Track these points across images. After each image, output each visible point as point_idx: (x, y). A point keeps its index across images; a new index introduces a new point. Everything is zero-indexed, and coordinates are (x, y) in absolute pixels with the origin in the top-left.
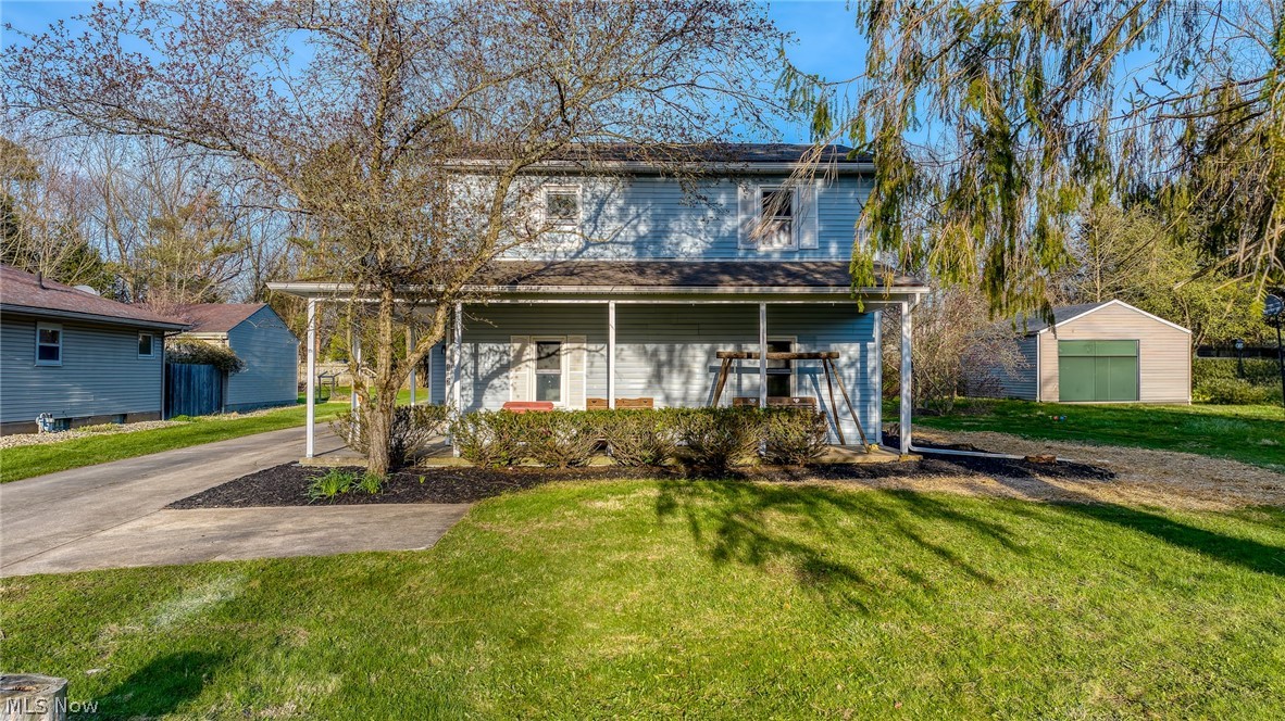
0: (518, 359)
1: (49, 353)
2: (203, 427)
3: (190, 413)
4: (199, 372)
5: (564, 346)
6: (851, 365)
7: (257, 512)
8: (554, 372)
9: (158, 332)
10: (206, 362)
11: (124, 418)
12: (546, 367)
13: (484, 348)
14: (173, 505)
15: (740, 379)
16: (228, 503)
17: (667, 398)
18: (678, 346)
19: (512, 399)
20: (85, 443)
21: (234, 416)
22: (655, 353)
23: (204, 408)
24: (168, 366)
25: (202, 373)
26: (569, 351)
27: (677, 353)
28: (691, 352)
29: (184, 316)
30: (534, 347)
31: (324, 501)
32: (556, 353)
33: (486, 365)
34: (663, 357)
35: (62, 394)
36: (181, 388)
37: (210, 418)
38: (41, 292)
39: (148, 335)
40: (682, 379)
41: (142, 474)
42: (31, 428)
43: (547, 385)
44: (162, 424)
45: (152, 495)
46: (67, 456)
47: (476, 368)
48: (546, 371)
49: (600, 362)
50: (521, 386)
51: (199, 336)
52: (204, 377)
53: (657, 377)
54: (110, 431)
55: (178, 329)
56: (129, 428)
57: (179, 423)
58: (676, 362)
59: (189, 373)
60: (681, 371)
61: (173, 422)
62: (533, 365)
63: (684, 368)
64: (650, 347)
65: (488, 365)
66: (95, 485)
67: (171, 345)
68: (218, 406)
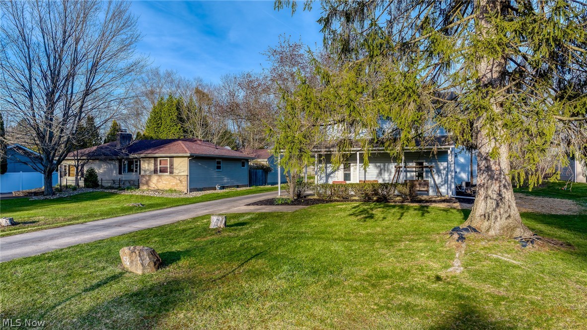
0: (338, 169)
1: (219, 168)
2: (259, 189)
3: (257, 185)
4: (259, 172)
5: (352, 164)
6: (444, 169)
7: (264, 206)
8: (349, 172)
9: (247, 160)
10: (261, 169)
11: (238, 187)
12: (346, 171)
13: (328, 165)
14: (246, 205)
15: (406, 174)
16: (258, 205)
17: (384, 180)
18: (387, 164)
19: (336, 180)
20: (228, 193)
21: (270, 186)
22: (380, 166)
23: (261, 184)
24: (250, 171)
25: (260, 172)
26: (353, 166)
27: (386, 166)
28: (391, 166)
29: (255, 154)
30: (343, 165)
31: (278, 205)
32: (349, 166)
33: (329, 170)
34: (382, 167)
35: (222, 179)
36: (254, 177)
37: (262, 187)
38: (216, 150)
39: (244, 161)
40: (388, 174)
41: (241, 200)
42: (215, 189)
43: (347, 177)
44: (248, 188)
45: (242, 203)
46: (224, 195)
47: (326, 171)
48: (347, 172)
50: (339, 176)
51: (259, 160)
52: (260, 173)
53: (380, 173)
54: (234, 190)
55: (253, 159)
56: (239, 189)
57: (253, 188)
58: (386, 168)
59: (256, 172)
60: (388, 172)
61: (251, 188)
62: (343, 170)
63: (389, 171)
64: (378, 164)
65: (330, 170)
66: (230, 201)
67: (251, 163)
68: (265, 183)
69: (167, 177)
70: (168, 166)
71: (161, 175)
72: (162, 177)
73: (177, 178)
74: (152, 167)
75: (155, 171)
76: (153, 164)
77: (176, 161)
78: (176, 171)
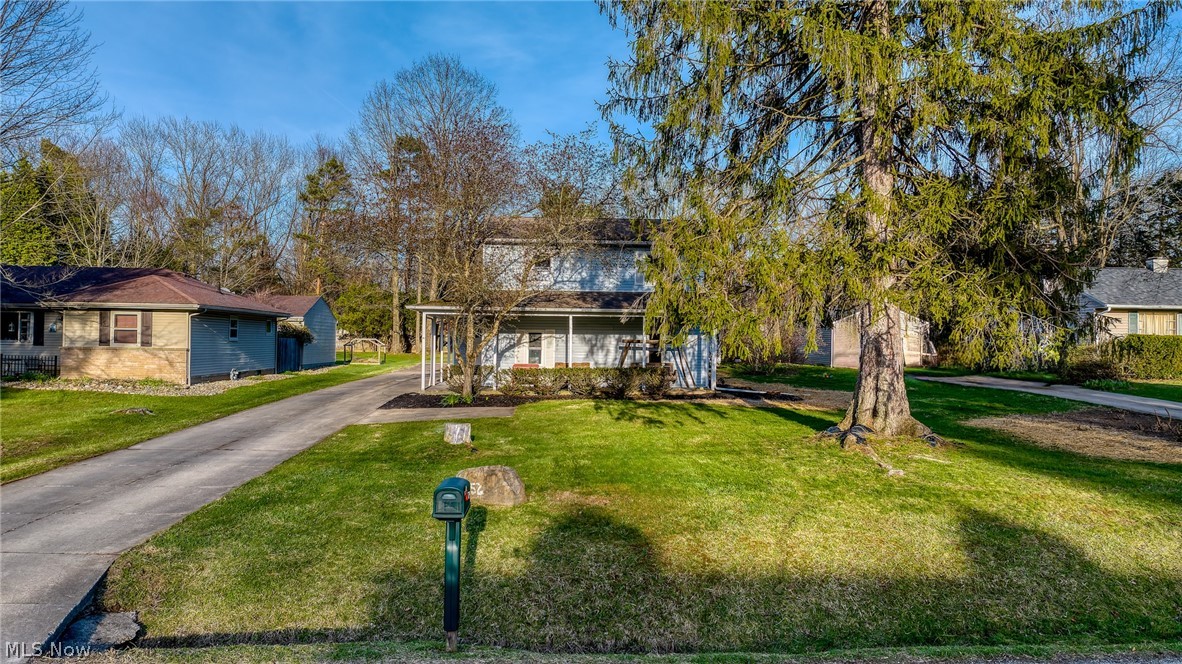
0: (519, 342)
1: (234, 334)
4: (290, 343)
5: (543, 335)
6: (693, 347)
8: (538, 348)
9: (274, 318)
10: (294, 336)
11: (259, 373)
13: (502, 336)
14: (380, 408)
15: (635, 353)
17: (596, 363)
18: (601, 336)
19: (516, 362)
21: (310, 372)
22: (590, 340)
24: (278, 339)
25: (292, 341)
26: (546, 338)
27: (600, 340)
28: (608, 339)
30: (528, 335)
31: (450, 406)
32: (539, 339)
34: (594, 342)
35: (240, 358)
36: (283, 354)
39: (269, 321)
40: (604, 353)
42: (227, 377)
43: (535, 354)
47: (498, 346)
48: (534, 348)
49: (562, 345)
50: (521, 356)
51: (289, 320)
52: (292, 347)
53: (591, 352)
55: (282, 316)
58: (600, 344)
59: (287, 344)
60: (603, 349)
61: (285, 376)
62: (527, 345)
63: (604, 347)
64: (588, 336)
65: (504, 345)
69: (135, 353)
70: (139, 329)
71: (121, 349)
72: (122, 352)
73: (162, 354)
74: (93, 331)
75: (104, 341)
76: (96, 325)
77: (159, 321)
78: (157, 342)
